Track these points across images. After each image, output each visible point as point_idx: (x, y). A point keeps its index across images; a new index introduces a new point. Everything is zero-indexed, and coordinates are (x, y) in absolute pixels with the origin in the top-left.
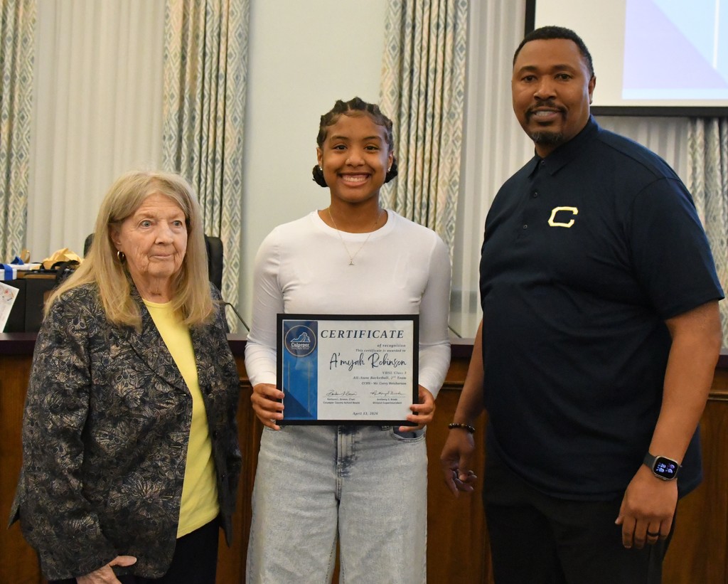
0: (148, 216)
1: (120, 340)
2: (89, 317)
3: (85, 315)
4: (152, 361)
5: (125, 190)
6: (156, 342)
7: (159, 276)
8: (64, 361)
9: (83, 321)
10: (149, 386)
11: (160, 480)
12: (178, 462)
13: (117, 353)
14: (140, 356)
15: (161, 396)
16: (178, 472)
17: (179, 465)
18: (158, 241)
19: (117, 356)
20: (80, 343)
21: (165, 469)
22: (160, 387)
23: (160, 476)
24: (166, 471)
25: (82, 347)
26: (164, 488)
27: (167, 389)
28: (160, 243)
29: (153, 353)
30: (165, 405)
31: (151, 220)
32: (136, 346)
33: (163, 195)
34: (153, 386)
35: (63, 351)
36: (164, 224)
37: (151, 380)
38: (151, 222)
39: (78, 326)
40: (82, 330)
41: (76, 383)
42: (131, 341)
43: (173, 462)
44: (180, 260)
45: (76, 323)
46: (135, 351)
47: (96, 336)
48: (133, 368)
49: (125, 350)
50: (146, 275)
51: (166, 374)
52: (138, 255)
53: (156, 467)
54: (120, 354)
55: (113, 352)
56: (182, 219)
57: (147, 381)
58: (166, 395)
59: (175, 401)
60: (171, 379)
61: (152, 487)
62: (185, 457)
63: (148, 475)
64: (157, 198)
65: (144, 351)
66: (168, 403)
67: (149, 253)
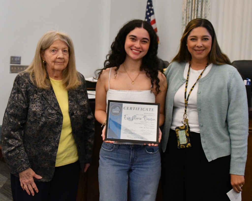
0: (55, 48)
1: (38, 93)
2: (28, 83)
3: (26, 82)
4: (50, 101)
5: (46, 38)
6: (52, 94)
7: (58, 70)
8: (19, 98)
9: (25, 85)
10: (46, 110)
11: (50, 146)
12: (57, 139)
13: (36, 97)
14: (45, 99)
15: (50, 114)
16: (56, 143)
17: (57, 140)
18: (58, 57)
19: (36, 98)
20: (23, 93)
21: (52, 142)
22: (50, 111)
23: (50, 144)
24: (52, 143)
25: (24, 94)
26: (51, 149)
27: (54, 112)
28: (59, 58)
29: (51, 98)
30: (51, 118)
31: (56, 49)
32: (44, 95)
33: (60, 40)
34: (47, 111)
35: (19, 95)
36: (60, 51)
37: (47, 108)
38: (55, 50)
39: (23, 87)
40: (24, 88)
41: (22, 107)
42: (43, 93)
43: (54, 139)
44: (66, 64)
45: (22, 85)
46: (44, 96)
47: (29, 90)
48: (41, 103)
49: (39, 96)
50: (53, 69)
51: (55, 106)
52: (50, 62)
53: (48, 141)
54: (37, 98)
55: (34, 97)
56: (67, 49)
57: (46, 108)
58: (52, 114)
59: (56, 116)
60: (56, 108)
61: (47, 148)
62: (59, 138)
63: (45, 143)
64: (58, 41)
65: (47, 97)
66: (52, 117)
67: (54, 62)
